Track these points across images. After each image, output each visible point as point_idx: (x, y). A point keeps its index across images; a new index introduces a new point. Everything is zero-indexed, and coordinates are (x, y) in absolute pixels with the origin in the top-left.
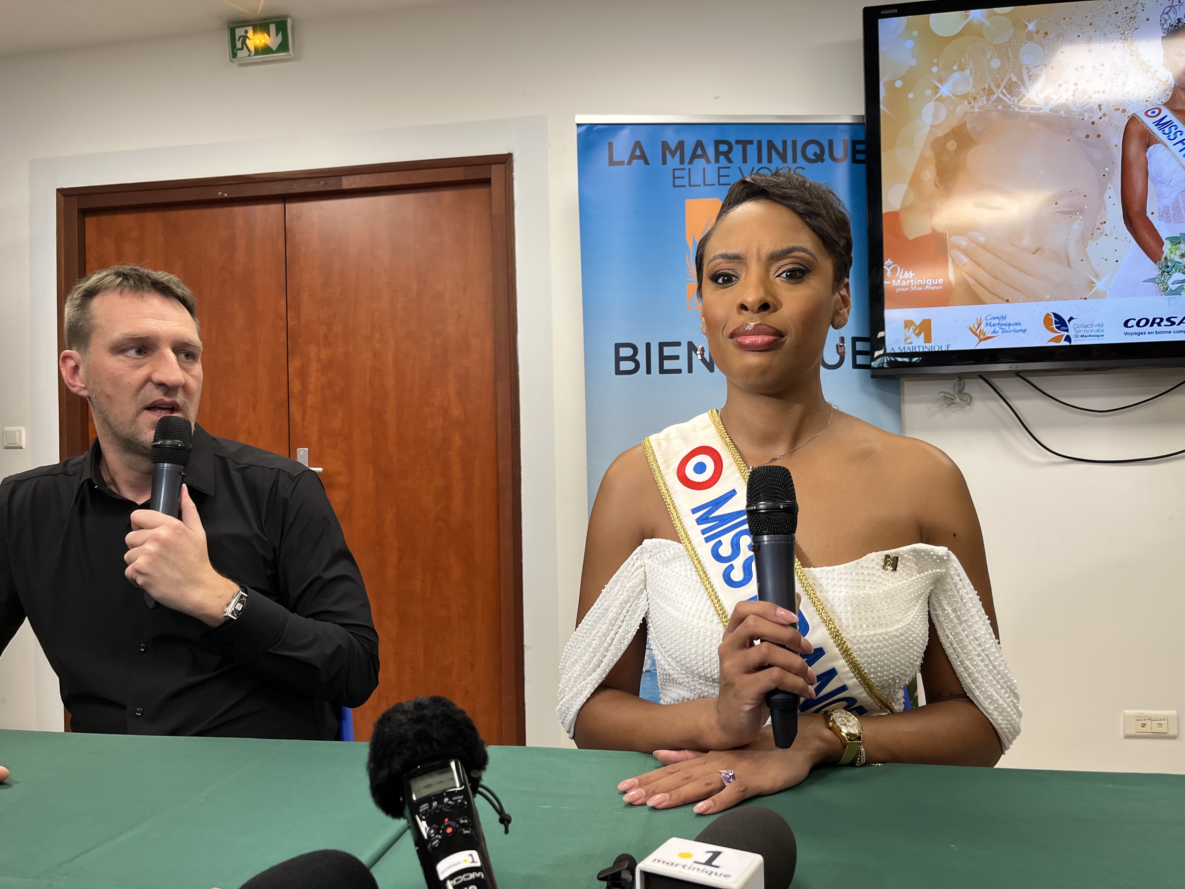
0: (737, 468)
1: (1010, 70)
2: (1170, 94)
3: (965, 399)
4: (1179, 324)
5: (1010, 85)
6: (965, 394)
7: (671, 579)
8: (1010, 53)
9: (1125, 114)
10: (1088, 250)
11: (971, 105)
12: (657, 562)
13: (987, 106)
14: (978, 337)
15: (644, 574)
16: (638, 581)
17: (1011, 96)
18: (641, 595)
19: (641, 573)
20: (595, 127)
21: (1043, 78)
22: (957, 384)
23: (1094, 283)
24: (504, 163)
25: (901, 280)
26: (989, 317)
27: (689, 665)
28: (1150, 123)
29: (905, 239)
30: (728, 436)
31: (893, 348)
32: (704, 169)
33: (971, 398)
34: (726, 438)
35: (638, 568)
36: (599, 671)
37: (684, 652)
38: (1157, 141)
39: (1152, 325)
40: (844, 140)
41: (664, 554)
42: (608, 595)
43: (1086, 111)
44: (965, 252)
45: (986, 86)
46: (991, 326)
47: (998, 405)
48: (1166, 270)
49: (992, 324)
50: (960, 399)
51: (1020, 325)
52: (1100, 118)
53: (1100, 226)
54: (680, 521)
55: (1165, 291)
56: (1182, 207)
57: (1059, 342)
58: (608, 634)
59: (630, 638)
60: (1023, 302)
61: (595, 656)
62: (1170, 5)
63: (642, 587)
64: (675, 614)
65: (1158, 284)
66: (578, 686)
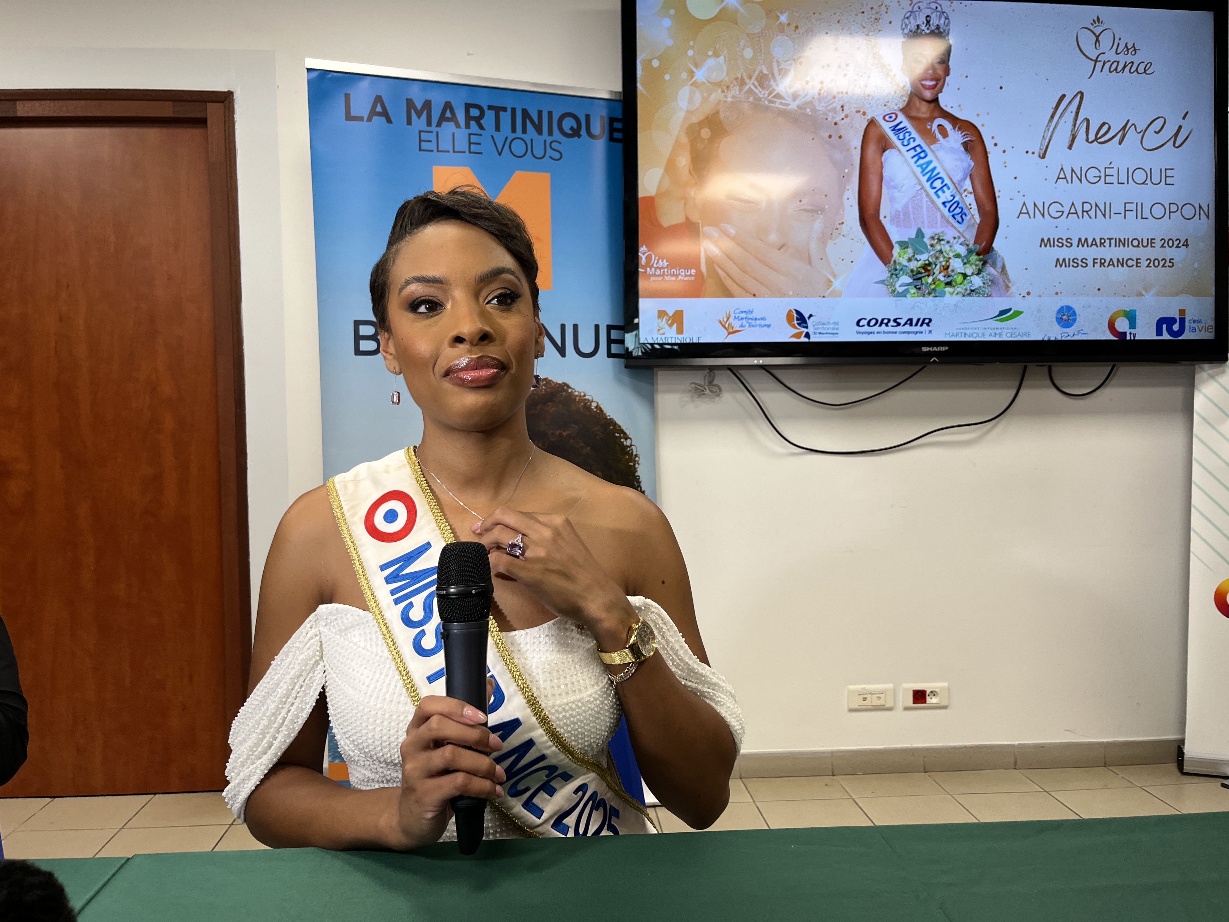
0: (432, 517)
1: (762, 62)
2: (907, 100)
3: (715, 390)
4: (904, 325)
5: (761, 78)
6: (716, 385)
7: (348, 651)
8: (762, 45)
9: (865, 117)
10: (827, 249)
11: (724, 94)
12: (334, 631)
13: (740, 96)
14: (727, 330)
15: (319, 644)
16: (311, 654)
17: (762, 88)
18: (317, 667)
19: (315, 643)
20: (329, 74)
21: (791, 74)
22: (708, 374)
23: (832, 282)
24: (223, 102)
25: (656, 268)
26: (737, 311)
27: (367, 750)
28: (886, 127)
29: (660, 226)
30: (424, 479)
31: (646, 339)
32: (453, 134)
33: (720, 390)
34: (422, 481)
35: (312, 638)
37: (361, 736)
38: (892, 146)
39: (880, 325)
40: (601, 116)
41: (342, 622)
42: (278, 668)
44: (716, 243)
45: (739, 75)
46: (739, 320)
47: (745, 397)
48: (895, 273)
49: (740, 318)
50: (710, 390)
51: (765, 320)
52: (843, 119)
53: (839, 226)
54: (366, 579)
55: (894, 293)
56: (911, 213)
57: (799, 338)
58: (278, 713)
59: (305, 716)
60: (768, 297)
61: (265, 737)
62: (911, 10)
63: (318, 658)
64: (351, 693)
65: (887, 285)
66: (246, 771)
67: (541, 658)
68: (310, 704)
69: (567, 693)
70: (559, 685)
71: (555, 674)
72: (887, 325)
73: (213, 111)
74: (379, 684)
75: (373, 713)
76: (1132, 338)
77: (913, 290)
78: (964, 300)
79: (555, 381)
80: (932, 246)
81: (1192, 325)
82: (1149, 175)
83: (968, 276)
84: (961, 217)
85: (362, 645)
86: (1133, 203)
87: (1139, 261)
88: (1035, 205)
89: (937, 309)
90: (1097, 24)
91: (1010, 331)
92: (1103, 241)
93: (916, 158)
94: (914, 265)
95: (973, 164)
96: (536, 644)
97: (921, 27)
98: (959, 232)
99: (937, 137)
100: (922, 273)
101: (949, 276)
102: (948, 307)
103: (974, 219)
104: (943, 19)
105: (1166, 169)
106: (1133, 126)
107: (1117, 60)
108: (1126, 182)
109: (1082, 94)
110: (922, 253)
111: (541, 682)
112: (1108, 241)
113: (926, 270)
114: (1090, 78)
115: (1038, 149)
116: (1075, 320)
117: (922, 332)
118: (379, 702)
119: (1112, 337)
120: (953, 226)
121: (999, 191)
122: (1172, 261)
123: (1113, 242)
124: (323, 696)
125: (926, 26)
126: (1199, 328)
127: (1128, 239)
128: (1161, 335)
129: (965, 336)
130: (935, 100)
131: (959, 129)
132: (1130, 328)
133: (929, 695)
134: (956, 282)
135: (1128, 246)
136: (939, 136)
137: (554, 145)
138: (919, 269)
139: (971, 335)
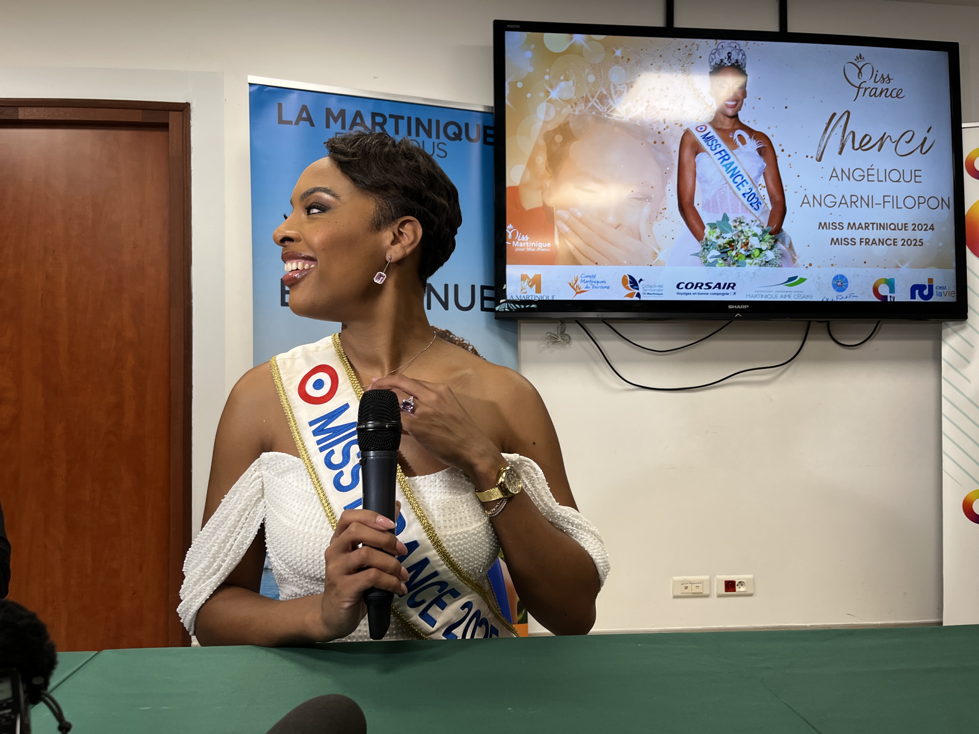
0: (351, 385)
1: (602, 85)
2: (714, 117)
3: (566, 338)
4: (714, 288)
5: (601, 98)
6: (566, 335)
7: (284, 489)
8: (602, 72)
9: (682, 128)
10: (653, 228)
11: (573, 109)
12: (273, 473)
13: (584, 111)
14: (575, 290)
15: (261, 484)
16: (255, 492)
17: (602, 105)
18: (259, 503)
19: (258, 483)
20: (265, 88)
21: (625, 95)
22: (560, 326)
23: (657, 254)
24: (182, 111)
25: (519, 242)
26: (583, 276)
27: (295, 567)
28: (698, 136)
29: (523, 209)
30: (345, 356)
31: (512, 296)
33: (570, 338)
34: (343, 358)
35: (255, 479)
36: (218, 575)
38: (703, 151)
39: (695, 288)
40: (477, 125)
41: (280, 466)
42: (227, 504)
43: (654, 123)
44: (566, 223)
45: (585, 95)
46: (585, 283)
47: (589, 344)
48: (706, 247)
49: (585, 281)
50: (562, 339)
51: (605, 283)
52: (665, 129)
53: (662, 211)
54: (298, 433)
55: (705, 263)
56: (718, 201)
57: (632, 297)
58: (227, 540)
59: (248, 543)
60: (607, 265)
61: (215, 561)
62: (716, 48)
63: (260, 496)
64: (284, 521)
65: (701, 257)
66: (198, 588)
67: (436, 498)
68: (253, 533)
69: (456, 526)
70: (450, 519)
71: (447, 510)
72: (700, 288)
73: (174, 118)
74: (307, 514)
75: (301, 536)
76: (892, 300)
77: (721, 261)
78: (760, 269)
79: (439, 329)
80: (735, 227)
81: (939, 291)
82: (902, 174)
83: (763, 251)
84: (757, 205)
85: (295, 484)
86: (890, 196)
87: (895, 241)
88: (814, 197)
89: (739, 276)
90: (860, 60)
91: (797, 293)
92: (867, 225)
93: (722, 160)
94: (721, 242)
95: (765, 165)
96: (432, 487)
97: (724, 61)
98: (756, 216)
99: (737, 144)
100: (727, 248)
101: (748, 251)
102: (748, 274)
103: (767, 206)
104: (741, 55)
105: (915, 171)
106: (889, 138)
107: (876, 87)
108: (884, 180)
109: (849, 113)
110: (727, 232)
111: (436, 517)
112: (871, 225)
113: (731, 246)
114: (855, 100)
115: (816, 154)
116: (847, 286)
117: (728, 294)
118: (307, 527)
119: (875, 299)
120: (751, 212)
121: (786, 186)
122: (921, 241)
123: (875, 226)
124: (263, 526)
125: (728, 60)
126: (944, 293)
127: (887, 224)
128: (915, 298)
129: (762, 297)
130: (736, 116)
131: (754, 138)
132: (890, 293)
133: (737, 585)
134: (754, 255)
135: (887, 229)
136: (739, 143)
137: (441, 146)
138: (725, 245)
139: (766, 296)
